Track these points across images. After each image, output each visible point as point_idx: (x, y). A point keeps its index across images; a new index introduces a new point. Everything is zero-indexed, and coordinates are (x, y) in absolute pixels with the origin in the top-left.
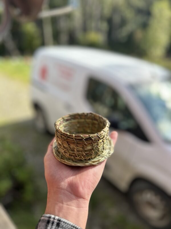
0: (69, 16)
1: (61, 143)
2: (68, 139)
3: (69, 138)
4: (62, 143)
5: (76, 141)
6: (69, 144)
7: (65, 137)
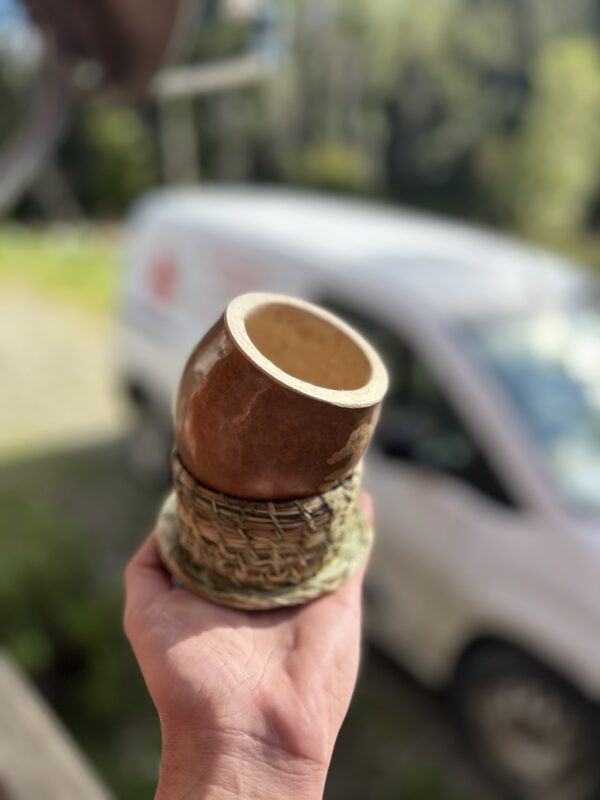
0: (250, 93)
1: (217, 537)
2: (250, 518)
3: (253, 515)
4: (221, 536)
5: (281, 523)
6: (250, 538)
7: (235, 515)
